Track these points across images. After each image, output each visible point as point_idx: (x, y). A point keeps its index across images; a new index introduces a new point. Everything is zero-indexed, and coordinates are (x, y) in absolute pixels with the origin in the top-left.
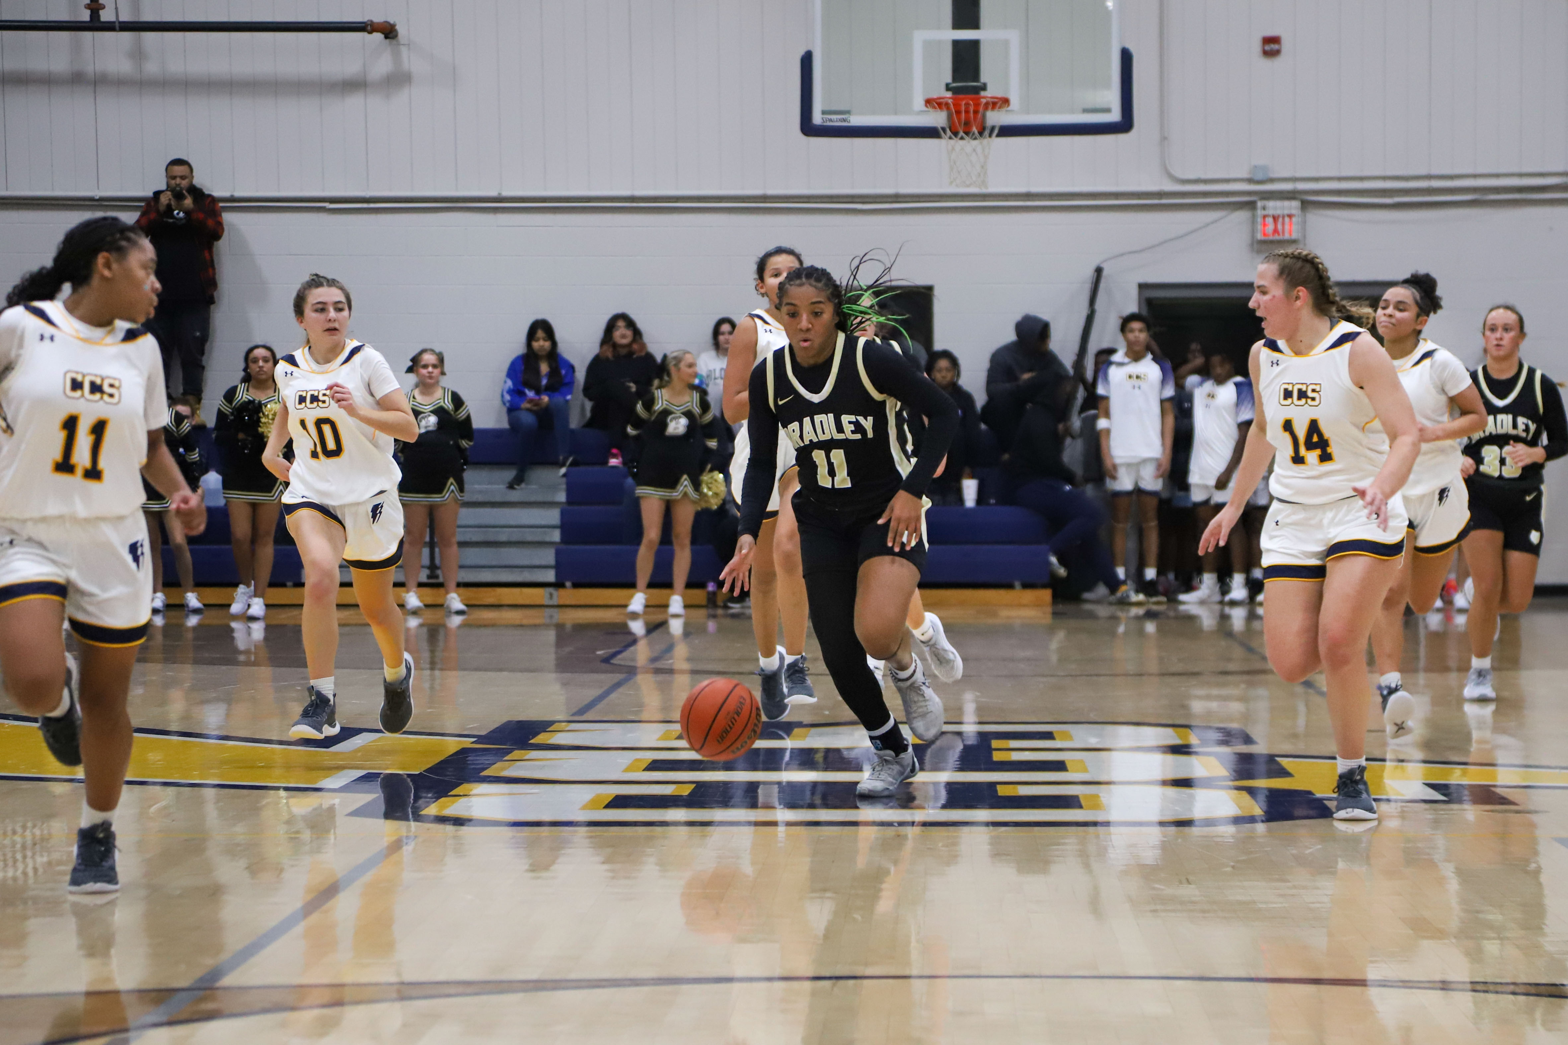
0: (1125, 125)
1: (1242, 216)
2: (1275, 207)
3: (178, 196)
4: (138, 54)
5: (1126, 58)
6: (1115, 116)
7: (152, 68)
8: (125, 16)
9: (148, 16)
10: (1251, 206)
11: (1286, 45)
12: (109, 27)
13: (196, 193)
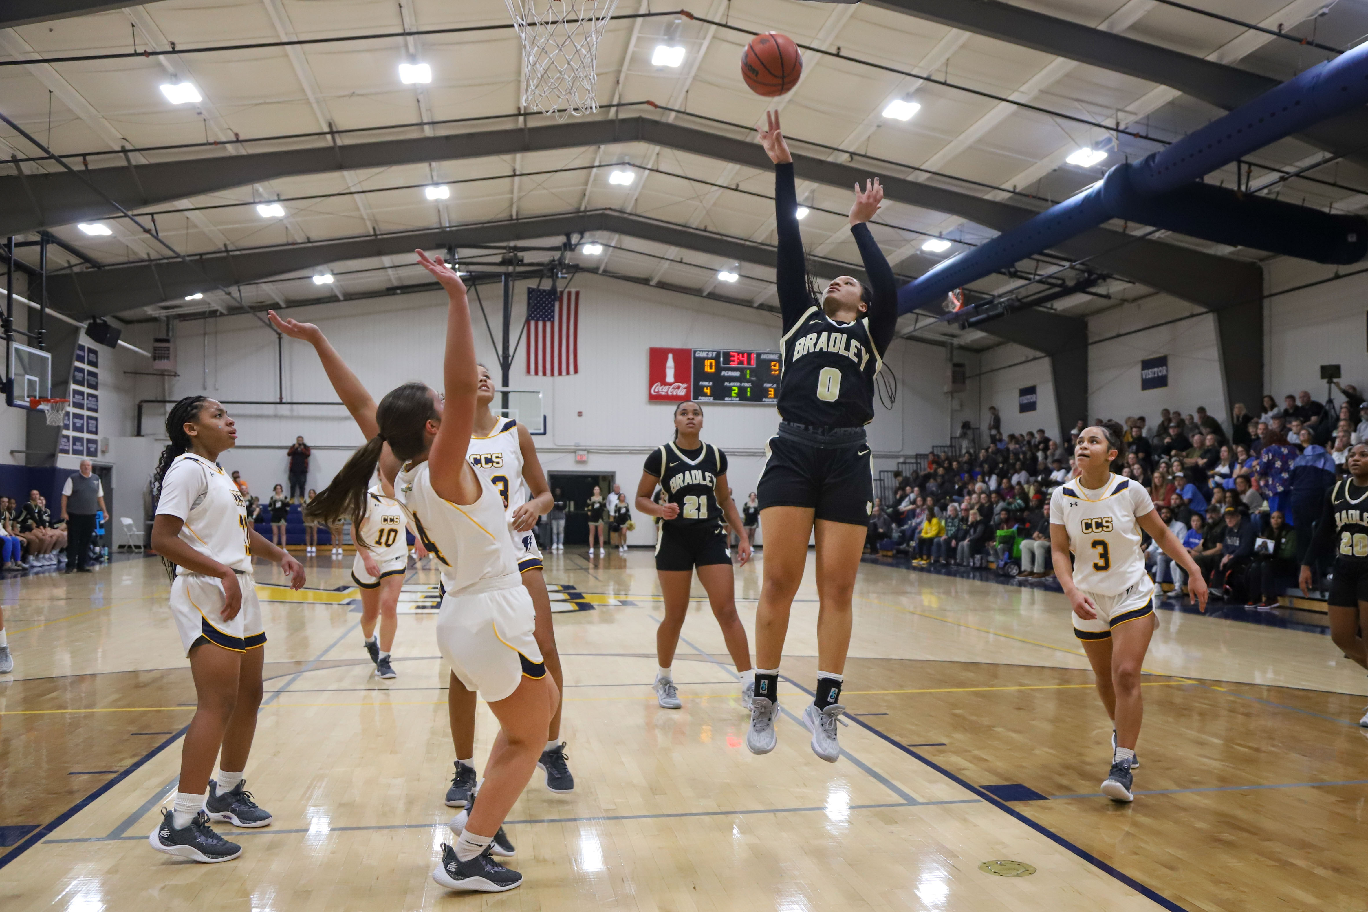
0: (545, 433)
1: (573, 455)
2: (581, 453)
3: (300, 445)
4: (292, 410)
5: (545, 417)
6: (542, 431)
7: (295, 414)
8: (289, 401)
9: (295, 401)
10: (575, 452)
11: (584, 414)
12: (285, 403)
13: (305, 445)
